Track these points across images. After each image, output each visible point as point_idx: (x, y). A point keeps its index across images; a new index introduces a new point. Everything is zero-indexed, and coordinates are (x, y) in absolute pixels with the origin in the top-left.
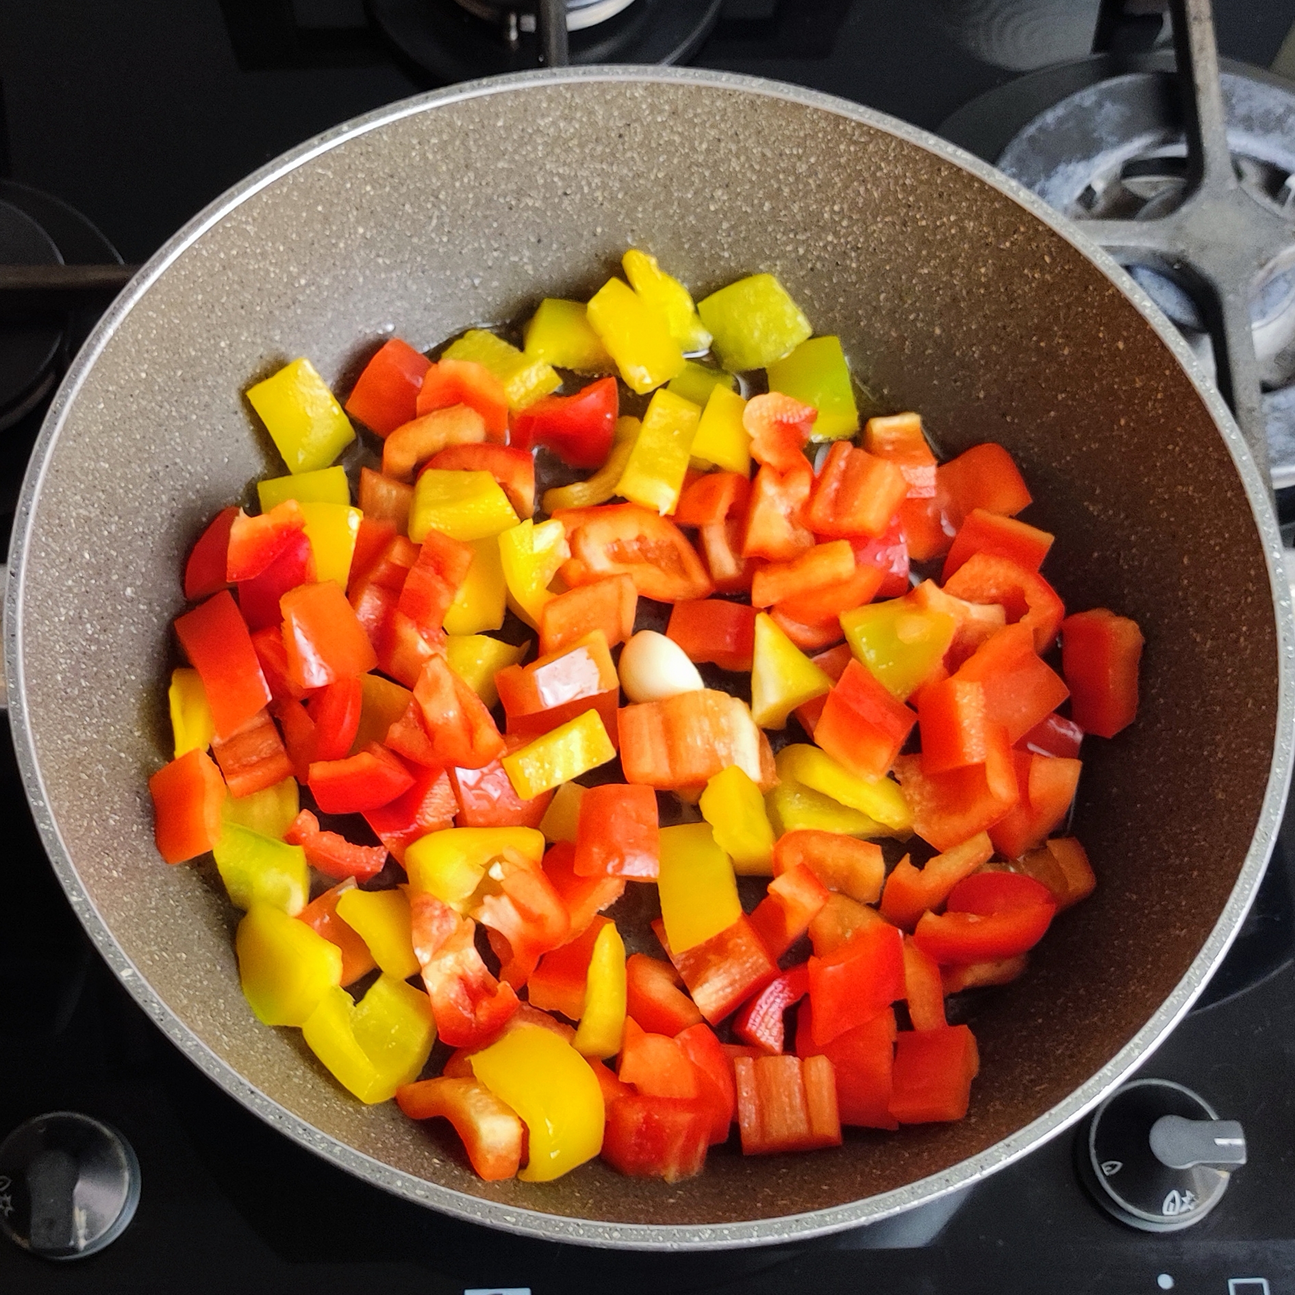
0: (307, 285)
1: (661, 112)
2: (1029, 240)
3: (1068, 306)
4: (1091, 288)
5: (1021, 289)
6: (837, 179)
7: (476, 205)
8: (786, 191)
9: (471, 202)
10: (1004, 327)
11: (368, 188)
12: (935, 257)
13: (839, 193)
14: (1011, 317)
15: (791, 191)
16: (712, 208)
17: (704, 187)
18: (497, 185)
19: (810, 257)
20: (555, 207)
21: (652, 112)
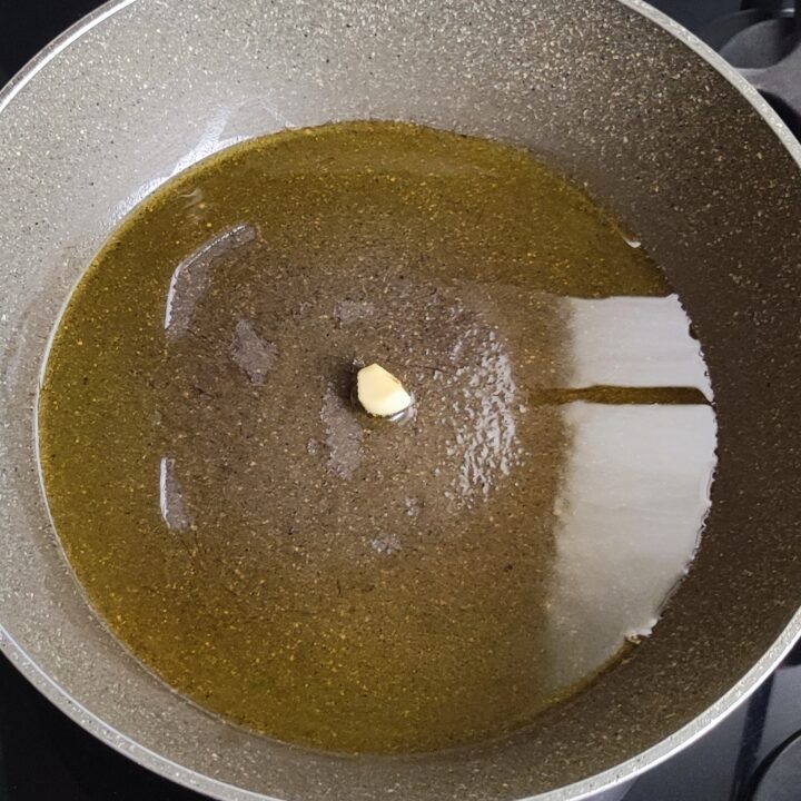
2: (694, 73)
3: (722, 124)
4: (739, 111)
5: (687, 110)
6: (552, 22)
7: (280, 32)
8: (515, 29)
9: (276, 30)
10: (675, 139)
12: (625, 84)
13: (554, 31)
14: (680, 131)
15: (519, 30)
16: (459, 41)
17: (453, 25)
18: (295, 18)
19: (532, 80)
20: (340, 36)
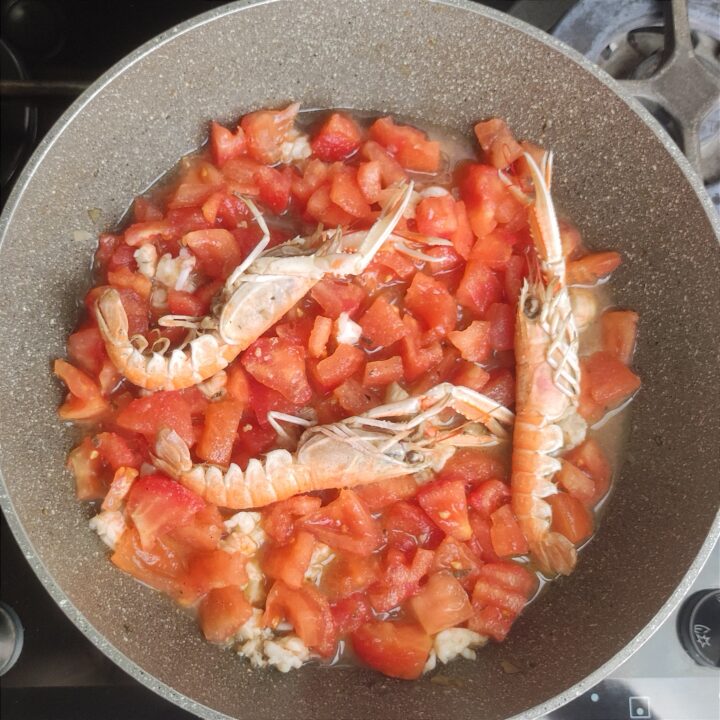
0: (155, 119)
1: (376, 10)
11: (191, 61)
21: (370, 11)
